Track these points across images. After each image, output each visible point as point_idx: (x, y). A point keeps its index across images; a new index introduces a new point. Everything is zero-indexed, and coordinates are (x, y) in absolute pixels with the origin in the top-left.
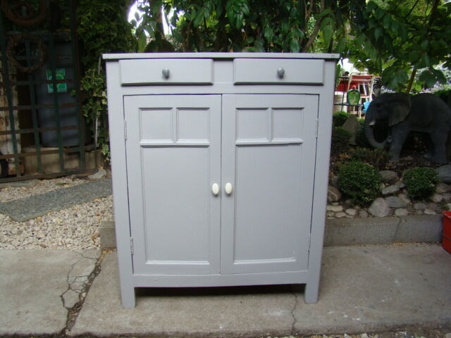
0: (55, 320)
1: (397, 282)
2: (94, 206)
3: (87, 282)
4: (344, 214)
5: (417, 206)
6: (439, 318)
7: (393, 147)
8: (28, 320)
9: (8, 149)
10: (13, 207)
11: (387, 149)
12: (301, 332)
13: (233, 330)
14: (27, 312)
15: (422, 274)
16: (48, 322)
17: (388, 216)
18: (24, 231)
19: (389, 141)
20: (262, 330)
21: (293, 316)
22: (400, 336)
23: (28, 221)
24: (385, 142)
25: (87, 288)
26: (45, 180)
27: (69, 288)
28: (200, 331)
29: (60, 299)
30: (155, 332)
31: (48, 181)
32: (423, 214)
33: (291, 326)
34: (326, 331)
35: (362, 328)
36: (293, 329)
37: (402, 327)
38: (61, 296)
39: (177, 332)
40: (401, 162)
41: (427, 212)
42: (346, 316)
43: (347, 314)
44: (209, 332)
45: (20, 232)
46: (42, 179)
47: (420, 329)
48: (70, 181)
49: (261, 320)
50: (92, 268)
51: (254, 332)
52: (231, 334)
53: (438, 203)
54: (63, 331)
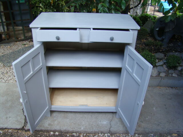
0: (20, 122)
1: (154, 109)
5: (170, 71)
6: (167, 129)
7: (165, 40)
8: (10, 122)
9: (1, 29)
10: (4, 59)
12: (112, 132)
13: (86, 130)
14: (10, 117)
15: (165, 105)
16: (18, 123)
17: (157, 76)
18: (9, 72)
20: (97, 131)
21: (110, 124)
22: (150, 136)
23: (10, 66)
24: (162, 38)
26: (18, 42)
28: (74, 130)
29: (22, 111)
30: (57, 129)
31: (19, 42)
32: (172, 76)
33: (109, 129)
34: (122, 132)
35: (136, 132)
36: (110, 131)
38: (23, 109)
39: (66, 130)
40: (168, 47)
41: (173, 75)
44: (77, 131)
45: (7, 72)
46: (16, 42)
47: (159, 133)
48: (28, 42)
49: (98, 126)
51: (94, 132)
52: (86, 131)
53: (179, 71)
54: (23, 127)
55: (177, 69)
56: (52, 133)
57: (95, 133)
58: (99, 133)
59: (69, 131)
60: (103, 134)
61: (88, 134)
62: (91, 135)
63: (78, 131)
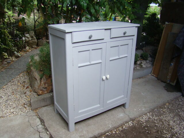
1: (142, 94)
3: (43, 127)
12: (133, 119)
13: (115, 126)
15: (146, 89)
21: (126, 114)
22: (155, 111)
25: (46, 130)
27: (40, 132)
28: (105, 130)
33: (129, 118)
34: (139, 116)
35: (146, 112)
39: (99, 134)
42: (140, 109)
43: (139, 108)
47: (159, 107)
49: (119, 119)
53: (139, 64)
55: (137, 64)
57: (122, 126)
58: (124, 124)
59: (102, 133)
60: (127, 123)
61: (117, 128)
62: (120, 128)
63: (109, 130)
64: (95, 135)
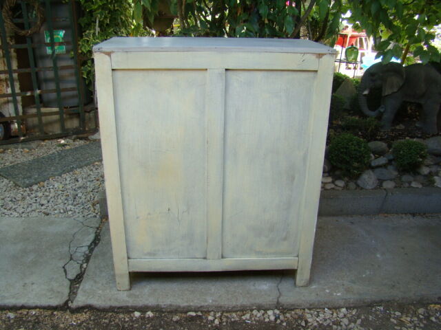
0: (59, 292)
1: (378, 256)
2: (94, 169)
3: (87, 252)
4: (333, 186)
5: (405, 178)
6: (414, 294)
7: (385, 116)
8: (34, 292)
9: (9, 111)
10: (16, 172)
11: (379, 117)
12: (284, 307)
13: (222, 303)
14: (33, 284)
15: (403, 248)
16: (51, 295)
17: (375, 189)
18: (28, 198)
19: (382, 110)
20: (248, 304)
21: (279, 290)
22: (376, 311)
23: (31, 186)
24: (377, 112)
25: (87, 259)
26: (46, 141)
27: (71, 259)
28: (192, 304)
29: (63, 270)
30: (150, 304)
31: (50, 142)
32: (410, 187)
33: (276, 300)
34: (308, 305)
36: (278, 303)
37: (380, 303)
38: (64, 267)
39: (171, 305)
40: (392, 131)
41: (414, 185)
42: (327, 291)
43: (329, 288)
44: (199, 306)
45: (24, 198)
46: (44, 140)
47: (396, 304)
48: (71, 141)
49: (248, 293)
50: (92, 237)
51: (241, 306)
52: (221, 307)
53: (425, 176)
54: (66, 303)
55: (419, 174)
56: (137, 314)
57: (242, 311)
58: (252, 310)
59: (179, 307)
60: (263, 311)
61: (227, 312)
62: (234, 314)
63: (201, 307)
64: (161, 304)
